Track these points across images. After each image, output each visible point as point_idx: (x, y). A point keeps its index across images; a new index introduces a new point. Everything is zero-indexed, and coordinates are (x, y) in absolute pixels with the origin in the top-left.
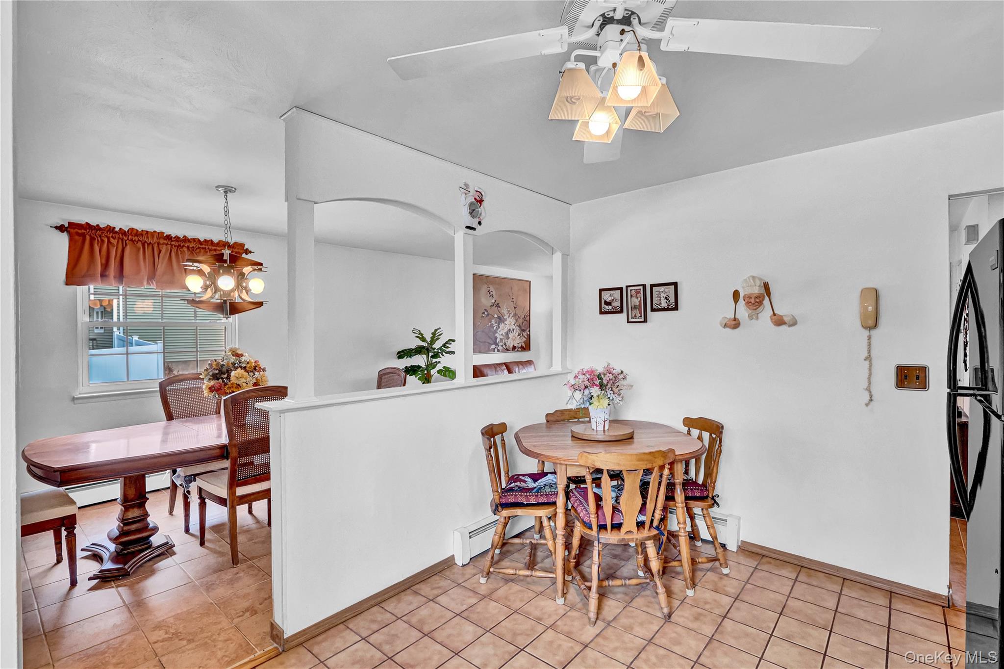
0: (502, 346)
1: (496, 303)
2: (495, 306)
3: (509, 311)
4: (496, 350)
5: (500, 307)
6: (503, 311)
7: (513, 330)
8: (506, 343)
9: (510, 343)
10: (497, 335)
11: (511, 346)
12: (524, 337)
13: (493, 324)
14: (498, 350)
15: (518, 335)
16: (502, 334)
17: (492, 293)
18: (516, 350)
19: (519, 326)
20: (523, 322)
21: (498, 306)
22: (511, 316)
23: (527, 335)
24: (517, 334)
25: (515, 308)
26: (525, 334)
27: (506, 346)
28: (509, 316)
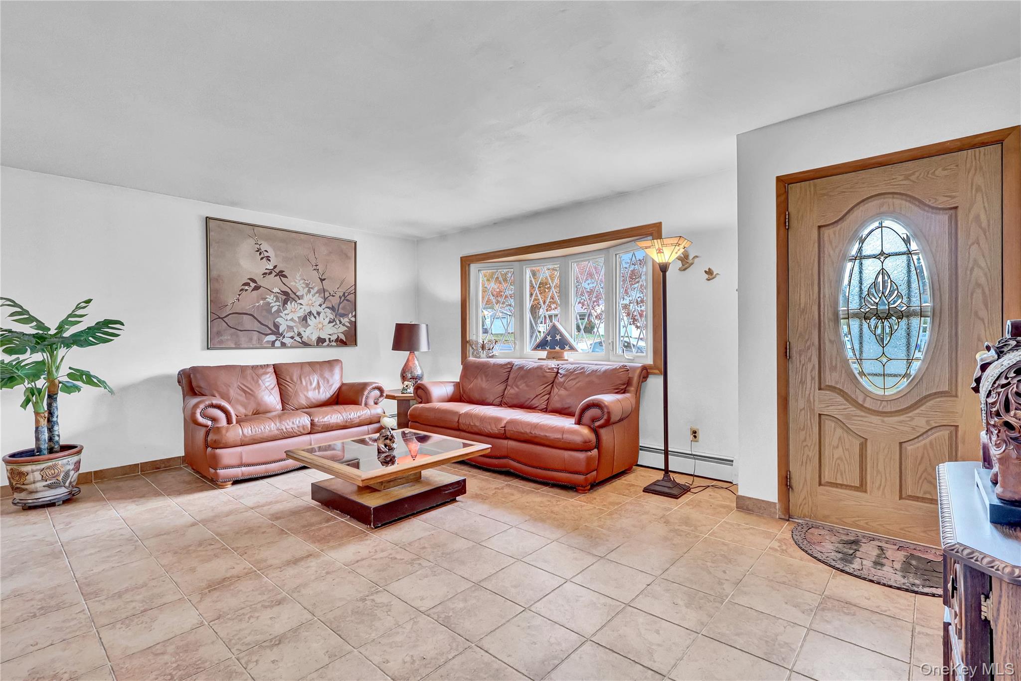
0: (292, 338)
1: (277, 270)
2: (274, 274)
3: (307, 285)
4: (278, 344)
5: (285, 276)
6: (293, 283)
7: (319, 313)
8: (302, 333)
9: (311, 333)
10: (278, 320)
11: (314, 338)
12: (344, 325)
13: (269, 303)
14: (283, 345)
15: (330, 322)
16: (292, 320)
17: (266, 254)
18: (325, 344)
19: (332, 309)
20: (340, 303)
21: (281, 274)
22: (313, 292)
23: (350, 322)
24: (327, 320)
25: (322, 280)
26: (345, 320)
27: (301, 338)
28: (309, 292)
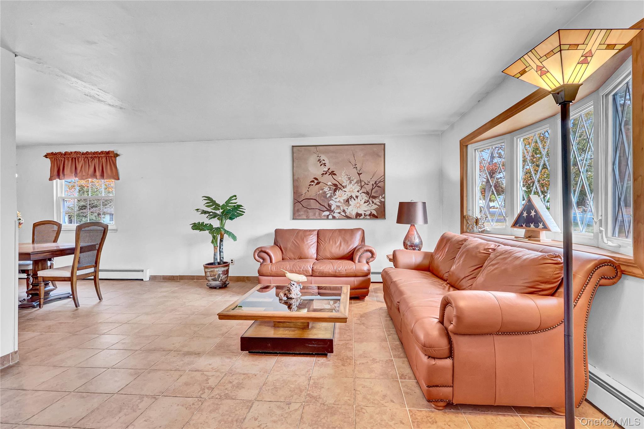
0: (339, 213)
1: (330, 171)
2: (328, 173)
3: (349, 178)
4: (330, 217)
5: (335, 174)
6: (340, 178)
7: (357, 197)
8: (346, 210)
9: (352, 210)
10: (331, 202)
11: (354, 214)
12: (375, 204)
13: (325, 192)
14: (334, 218)
15: (365, 202)
16: (339, 202)
17: (323, 162)
18: (362, 217)
19: (367, 193)
20: (373, 189)
21: (332, 173)
22: (353, 183)
23: (381, 202)
24: (363, 201)
25: (359, 174)
26: (377, 201)
27: (345, 213)
28: (351, 183)
